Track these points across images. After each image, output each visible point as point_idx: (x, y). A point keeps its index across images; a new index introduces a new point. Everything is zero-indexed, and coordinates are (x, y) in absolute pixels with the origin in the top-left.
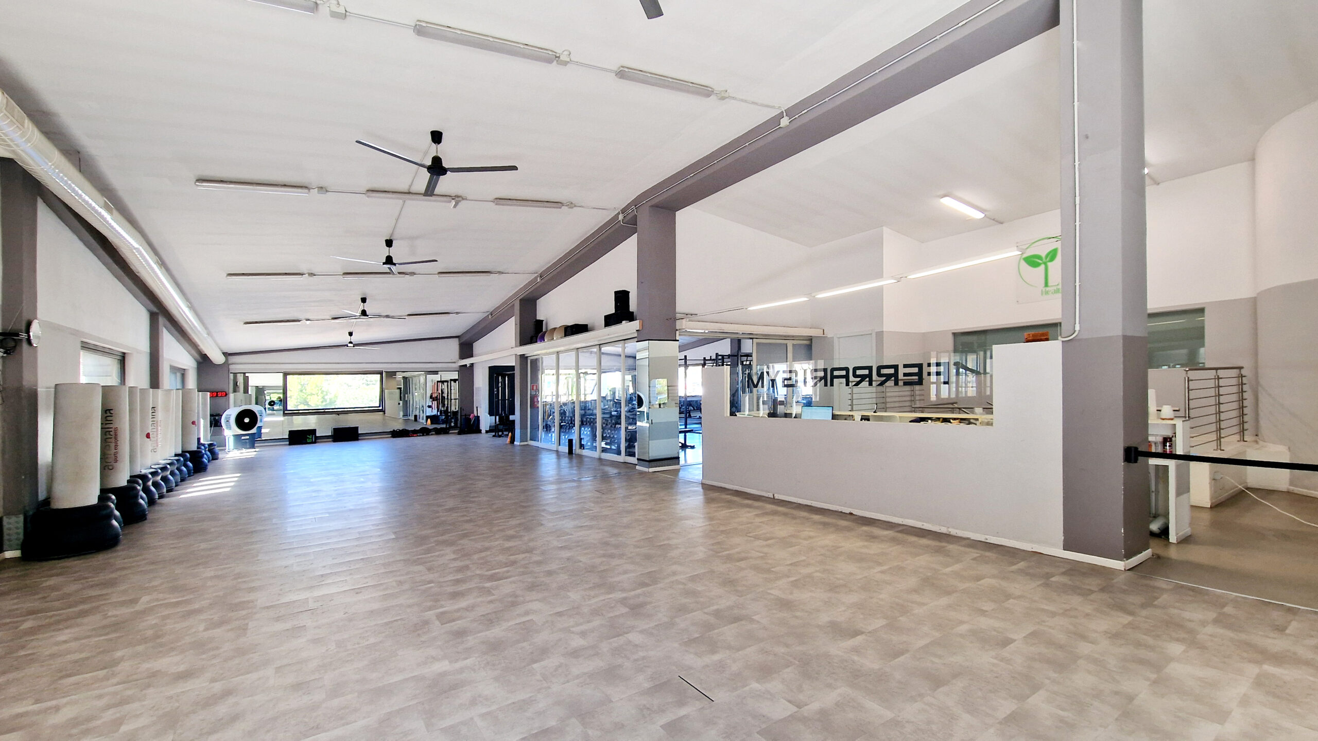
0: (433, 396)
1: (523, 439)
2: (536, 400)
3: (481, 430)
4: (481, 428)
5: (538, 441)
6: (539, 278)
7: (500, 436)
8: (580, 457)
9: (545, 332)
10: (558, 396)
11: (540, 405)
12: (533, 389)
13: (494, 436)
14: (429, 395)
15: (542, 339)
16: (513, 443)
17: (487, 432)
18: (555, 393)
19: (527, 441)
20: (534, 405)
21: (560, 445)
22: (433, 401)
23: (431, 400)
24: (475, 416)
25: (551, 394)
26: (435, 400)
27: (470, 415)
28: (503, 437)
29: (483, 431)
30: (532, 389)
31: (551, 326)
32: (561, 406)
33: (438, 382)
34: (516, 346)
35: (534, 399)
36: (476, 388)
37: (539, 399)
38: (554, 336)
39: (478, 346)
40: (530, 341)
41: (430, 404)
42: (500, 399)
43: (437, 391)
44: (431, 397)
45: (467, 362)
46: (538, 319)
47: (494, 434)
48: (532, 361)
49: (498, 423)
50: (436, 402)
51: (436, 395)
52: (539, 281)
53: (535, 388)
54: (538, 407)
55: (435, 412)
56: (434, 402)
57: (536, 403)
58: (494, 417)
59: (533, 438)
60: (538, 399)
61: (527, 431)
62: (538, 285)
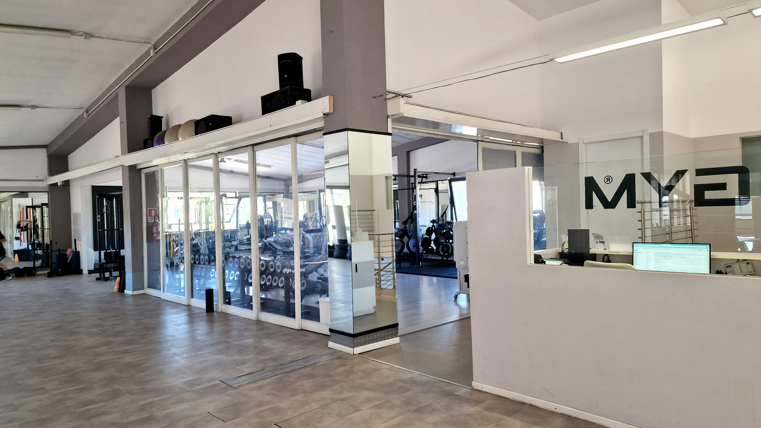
0: (22, 225)
1: (138, 285)
2: (155, 230)
3: (82, 270)
4: (81, 268)
5: (160, 289)
6: (152, 51)
7: (106, 279)
8: (226, 316)
9: (165, 132)
10: (187, 224)
11: (162, 238)
12: (150, 216)
13: (98, 279)
14: (15, 223)
15: (161, 141)
16: (123, 292)
17: (90, 272)
18: (182, 221)
19: (143, 289)
20: (152, 237)
21: (192, 297)
22: (22, 231)
23: (18, 230)
24: (73, 252)
25: (177, 222)
26: (25, 231)
27: (66, 250)
28: (111, 280)
29: (85, 271)
30: (149, 214)
31: (174, 122)
32: (192, 239)
33: (27, 207)
34: (123, 154)
35: (152, 228)
36: (74, 214)
37: (160, 229)
38: (179, 136)
39: (74, 158)
40: (143, 146)
41: (18, 235)
42: (106, 229)
43: (27, 218)
44: (19, 226)
45: (59, 179)
46: (154, 113)
47: (98, 275)
48: (148, 176)
49: (103, 261)
50: (25, 232)
51: (25, 224)
52: (152, 54)
53: (153, 214)
54: (158, 241)
55: (24, 246)
56: (22, 233)
57: (155, 235)
58: (98, 252)
59: (154, 284)
60: (158, 229)
61: (143, 275)
62: (151, 61)
